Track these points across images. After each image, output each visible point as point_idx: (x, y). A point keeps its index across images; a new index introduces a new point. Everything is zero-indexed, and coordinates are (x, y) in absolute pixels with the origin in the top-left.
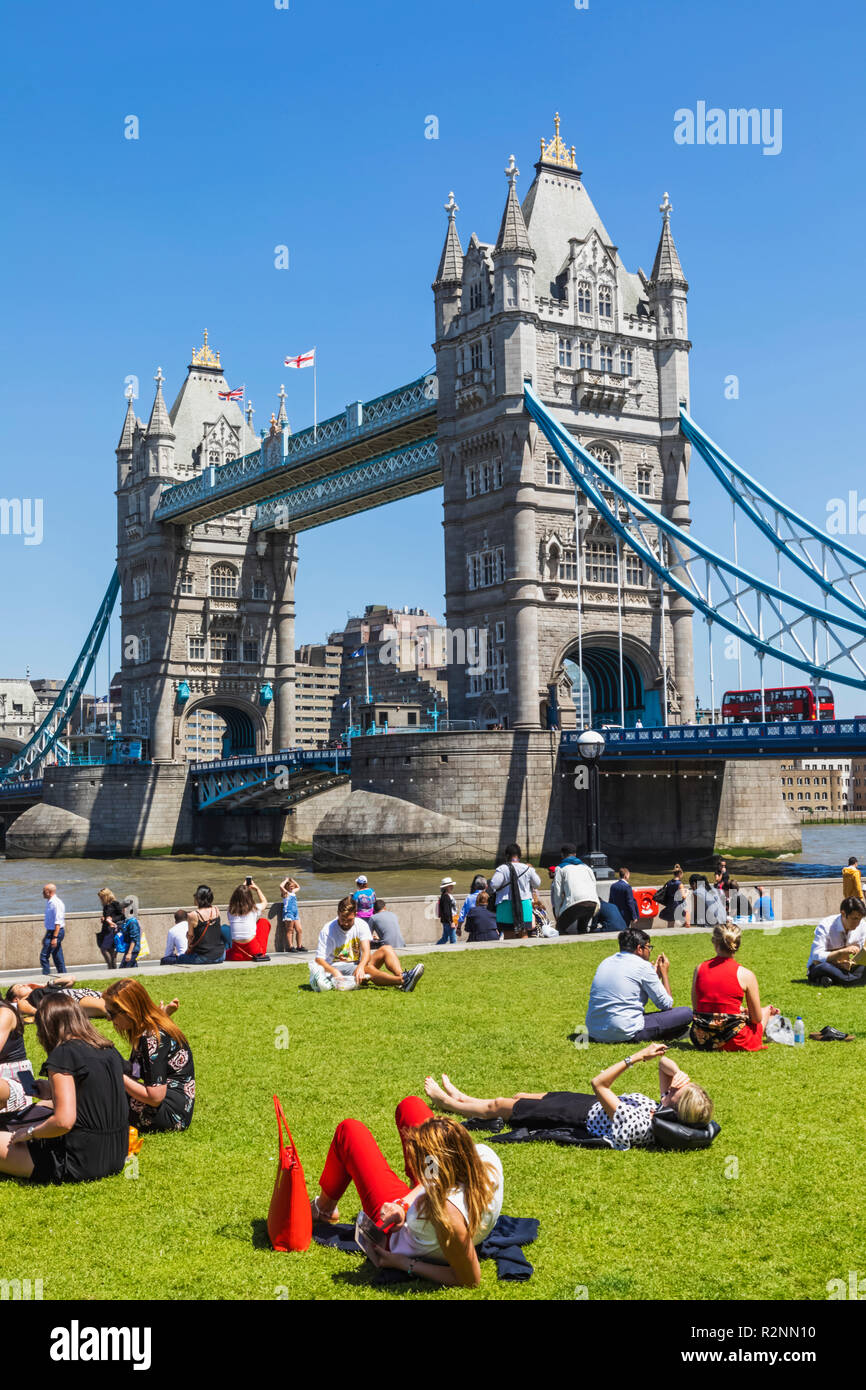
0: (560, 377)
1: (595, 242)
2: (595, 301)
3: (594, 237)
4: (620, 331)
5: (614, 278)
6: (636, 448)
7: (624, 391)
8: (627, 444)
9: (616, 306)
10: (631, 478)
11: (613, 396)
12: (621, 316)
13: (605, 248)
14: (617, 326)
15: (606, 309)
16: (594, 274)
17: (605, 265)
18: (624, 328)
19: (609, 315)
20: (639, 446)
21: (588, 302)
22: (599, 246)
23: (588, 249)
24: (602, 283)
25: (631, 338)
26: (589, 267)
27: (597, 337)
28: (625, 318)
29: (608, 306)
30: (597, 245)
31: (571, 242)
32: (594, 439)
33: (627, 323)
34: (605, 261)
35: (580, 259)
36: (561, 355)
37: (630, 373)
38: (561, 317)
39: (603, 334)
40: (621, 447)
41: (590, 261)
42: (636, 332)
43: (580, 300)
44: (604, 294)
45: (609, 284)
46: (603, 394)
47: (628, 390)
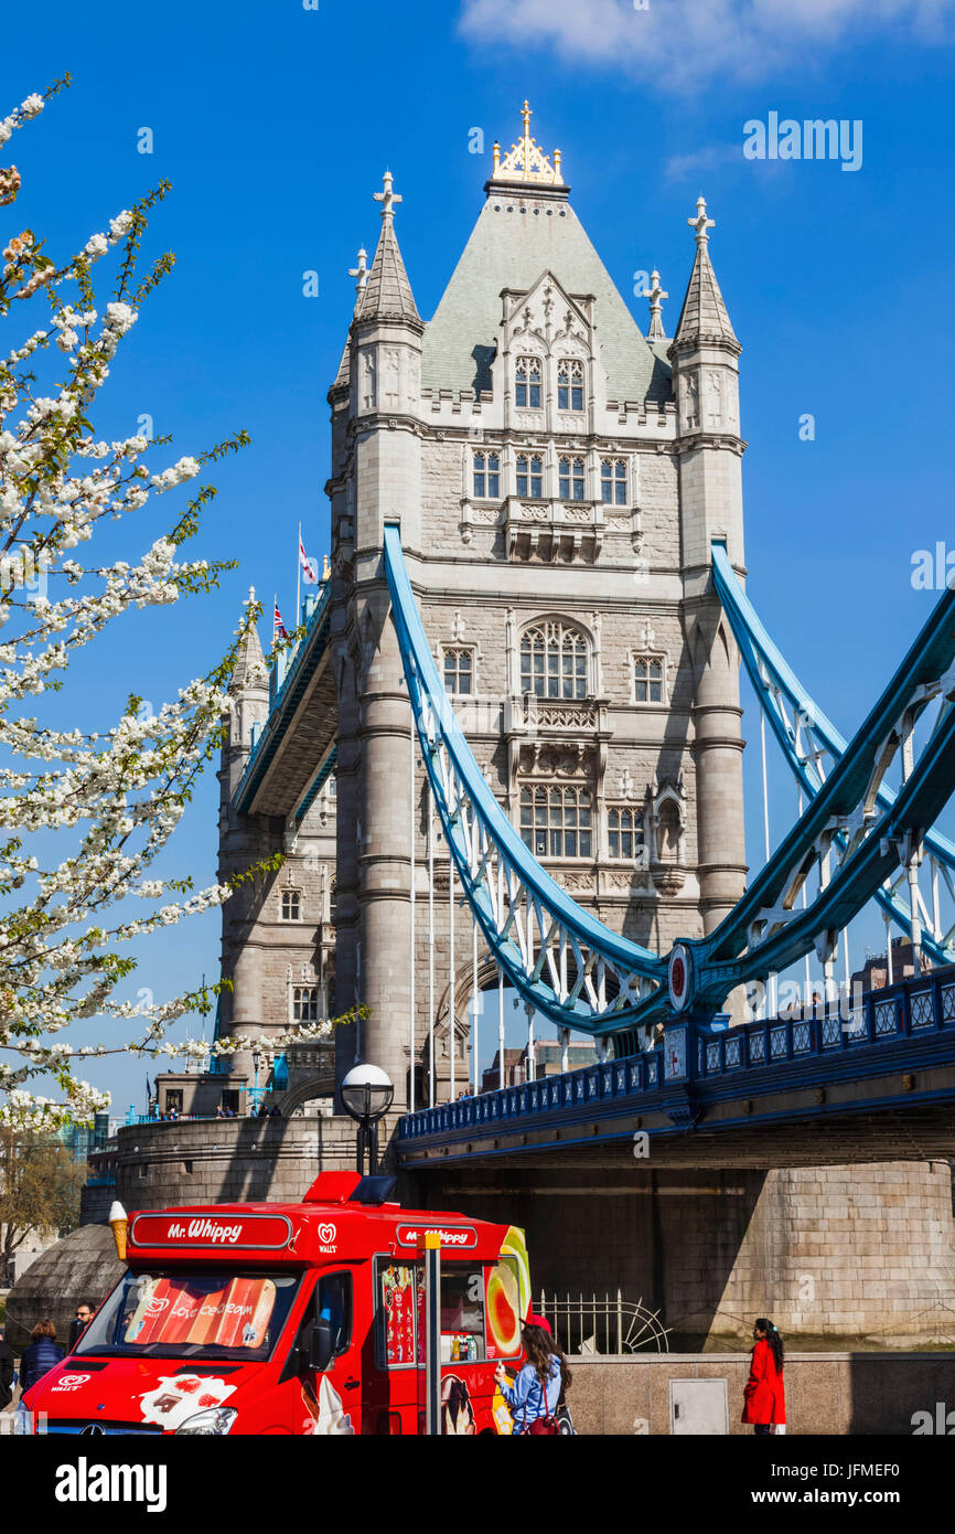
0: (470, 515)
1: (549, 291)
2: (551, 386)
3: (547, 282)
4: (598, 431)
5: (589, 345)
6: (631, 623)
7: (593, 528)
8: (611, 618)
9: (591, 391)
10: (620, 674)
11: (572, 538)
13: (569, 298)
14: (592, 421)
15: (574, 397)
16: (545, 342)
17: (569, 326)
18: (607, 424)
19: (579, 406)
20: (636, 619)
21: (536, 389)
22: (555, 295)
23: (535, 302)
24: (563, 355)
25: (620, 440)
26: (536, 333)
27: (552, 444)
28: (609, 408)
29: (578, 391)
30: (551, 296)
31: (504, 293)
32: (542, 613)
33: (615, 415)
34: (569, 319)
35: (519, 321)
36: (479, 478)
37: (622, 499)
38: (476, 416)
39: (563, 437)
40: (596, 623)
41: (537, 322)
42: (632, 429)
43: (521, 388)
44: (570, 373)
45: (578, 356)
46: (551, 536)
47: (602, 526)
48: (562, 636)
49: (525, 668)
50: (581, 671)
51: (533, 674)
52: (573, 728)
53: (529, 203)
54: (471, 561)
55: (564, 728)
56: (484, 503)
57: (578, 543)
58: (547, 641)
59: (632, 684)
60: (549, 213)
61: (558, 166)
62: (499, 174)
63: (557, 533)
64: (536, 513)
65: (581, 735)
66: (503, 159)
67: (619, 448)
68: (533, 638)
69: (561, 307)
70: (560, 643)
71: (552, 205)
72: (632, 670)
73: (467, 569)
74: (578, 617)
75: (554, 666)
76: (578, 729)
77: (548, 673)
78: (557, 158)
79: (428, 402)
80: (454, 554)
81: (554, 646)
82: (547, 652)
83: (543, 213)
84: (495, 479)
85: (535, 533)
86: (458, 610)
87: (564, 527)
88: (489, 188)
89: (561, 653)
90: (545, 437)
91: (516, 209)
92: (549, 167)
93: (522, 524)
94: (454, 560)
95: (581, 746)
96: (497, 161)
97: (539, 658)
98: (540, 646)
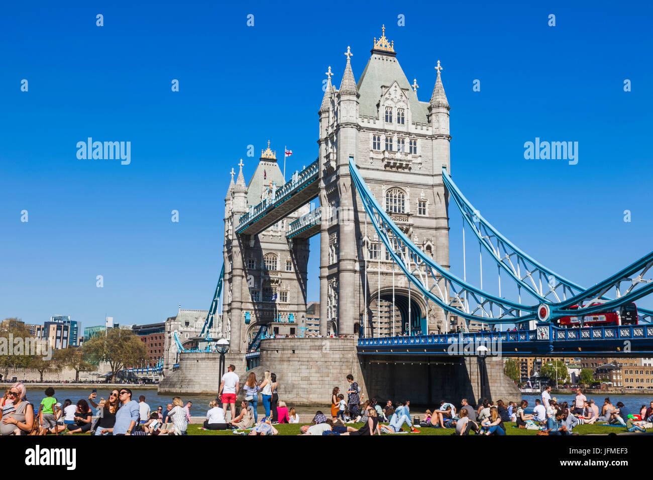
0: (373, 155)
1: (396, 87)
2: (395, 117)
3: (395, 84)
4: (409, 131)
5: (407, 104)
6: (417, 190)
7: (409, 161)
8: (412, 189)
9: (407, 119)
10: (414, 206)
11: (403, 164)
12: (410, 123)
13: (402, 89)
14: (408, 128)
15: (401, 120)
16: (394, 102)
17: (401, 98)
18: (412, 129)
19: (403, 123)
20: (419, 189)
21: (391, 117)
22: (398, 88)
23: (392, 90)
24: (399, 107)
25: (416, 135)
26: (392, 99)
27: (396, 134)
28: (413, 124)
29: (403, 119)
31: (382, 87)
32: (392, 186)
33: (414, 126)
34: (402, 96)
35: (387, 96)
36: (374, 144)
37: (415, 152)
38: (375, 125)
39: (399, 132)
40: (408, 190)
41: (392, 96)
42: (419, 131)
43: (387, 116)
44: (401, 114)
45: (403, 107)
46: (396, 163)
47: (411, 161)
48: (398, 193)
49: (387, 203)
50: (403, 204)
51: (389, 204)
52: (402, 222)
53: (385, 57)
54: (373, 169)
55: (400, 222)
56: (376, 151)
57: (404, 166)
58: (393, 195)
59: (418, 209)
60: (391, 61)
61: (392, 46)
62: (376, 47)
63: (399, 162)
64: (392, 156)
65: (405, 224)
66: (377, 42)
67: (415, 137)
68: (389, 194)
69: (399, 92)
70: (397, 195)
71: (391, 58)
72: (418, 205)
73: (372, 171)
74: (403, 188)
75: (395, 202)
76: (404, 222)
77: (393, 205)
78: (392, 43)
79: (360, 119)
80: (367, 167)
81: (395, 197)
82: (393, 198)
83: (389, 60)
84: (379, 144)
85: (392, 162)
86: (369, 184)
87: (401, 160)
88: (373, 51)
89: (397, 198)
90: (394, 132)
91: (381, 59)
92: (390, 46)
93: (388, 159)
94: (368, 169)
95: (405, 228)
96: (375, 43)
97: (391, 200)
98: (391, 196)
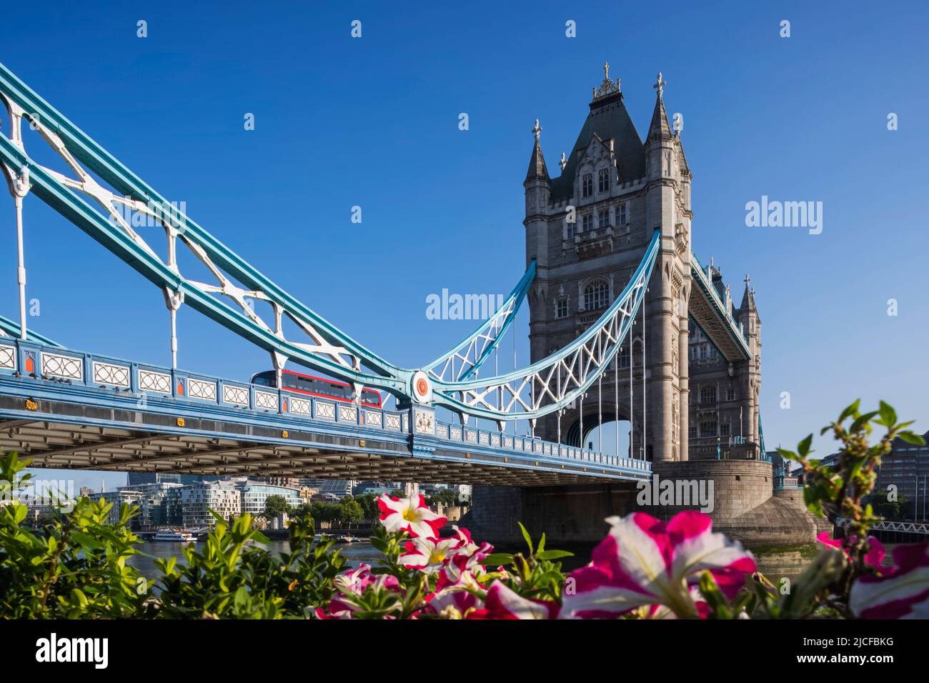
2: (596, 185)
4: (614, 195)
11: (599, 244)
14: (613, 192)
16: (594, 166)
18: (618, 191)
19: (607, 189)
21: (591, 188)
23: (589, 150)
24: (600, 168)
25: (623, 196)
26: (590, 163)
28: (618, 184)
29: (607, 183)
30: (595, 145)
32: (591, 277)
33: (620, 187)
34: (602, 152)
35: (583, 161)
36: (569, 231)
39: (599, 203)
40: (611, 276)
42: (627, 190)
43: (585, 189)
44: (604, 176)
48: (600, 285)
49: (586, 301)
50: (607, 297)
56: (570, 240)
57: (601, 245)
58: (594, 288)
63: (592, 244)
67: (621, 200)
68: (589, 289)
69: (599, 148)
70: (599, 287)
73: (565, 267)
74: (605, 275)
75: (597, 298)
80: (558, 263)
81: (597, 290)
82: (594, 293)
87: (595, 240)
89: (599, 292)
90: (593, 206)
94: (560, 266)
97: (591, 296)
98: (591, 291)
